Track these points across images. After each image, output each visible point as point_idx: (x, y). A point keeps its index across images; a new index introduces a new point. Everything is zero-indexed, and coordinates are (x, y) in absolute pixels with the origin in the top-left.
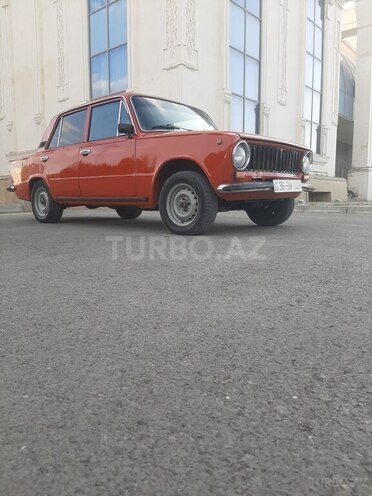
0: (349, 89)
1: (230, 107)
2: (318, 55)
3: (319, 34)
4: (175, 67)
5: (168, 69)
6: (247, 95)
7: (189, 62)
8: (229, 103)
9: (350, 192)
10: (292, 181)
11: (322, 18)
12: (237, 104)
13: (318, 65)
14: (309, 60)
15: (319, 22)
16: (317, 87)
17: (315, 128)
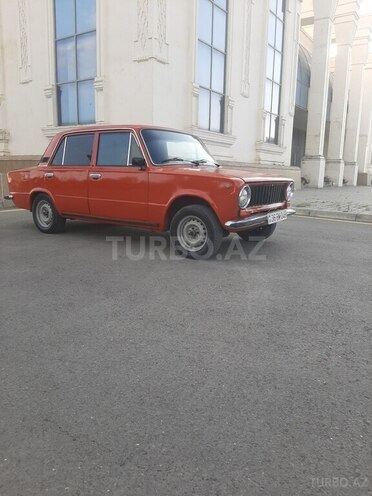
0: (305, 79)
1: (197, 100)
2: (279, 47)
3: (280, 25)
4: (147, 60)
5: (139, 61)
6: (213, 88)
7: (161, 56)
8: (197, 96)
9: (303, 179)
10: (280, 212)
11: (284, 10)
12: (204, 97)
13: (278, 58)
14: (270, 52)
15: (280, 15)
16: (277, 80)
17: (274, 118)
